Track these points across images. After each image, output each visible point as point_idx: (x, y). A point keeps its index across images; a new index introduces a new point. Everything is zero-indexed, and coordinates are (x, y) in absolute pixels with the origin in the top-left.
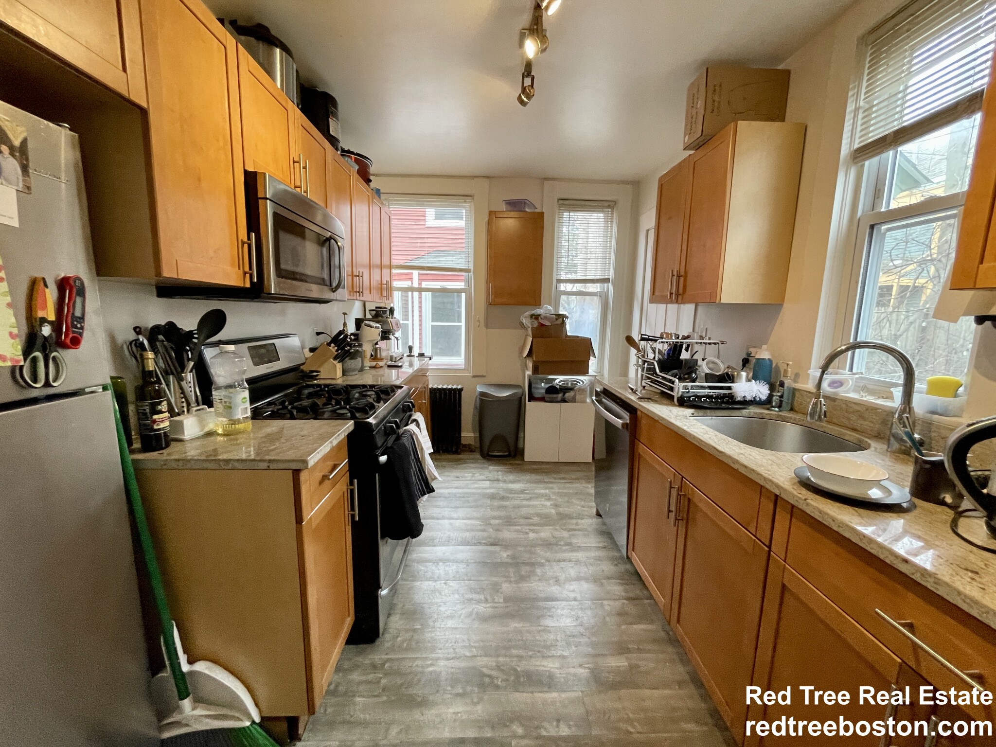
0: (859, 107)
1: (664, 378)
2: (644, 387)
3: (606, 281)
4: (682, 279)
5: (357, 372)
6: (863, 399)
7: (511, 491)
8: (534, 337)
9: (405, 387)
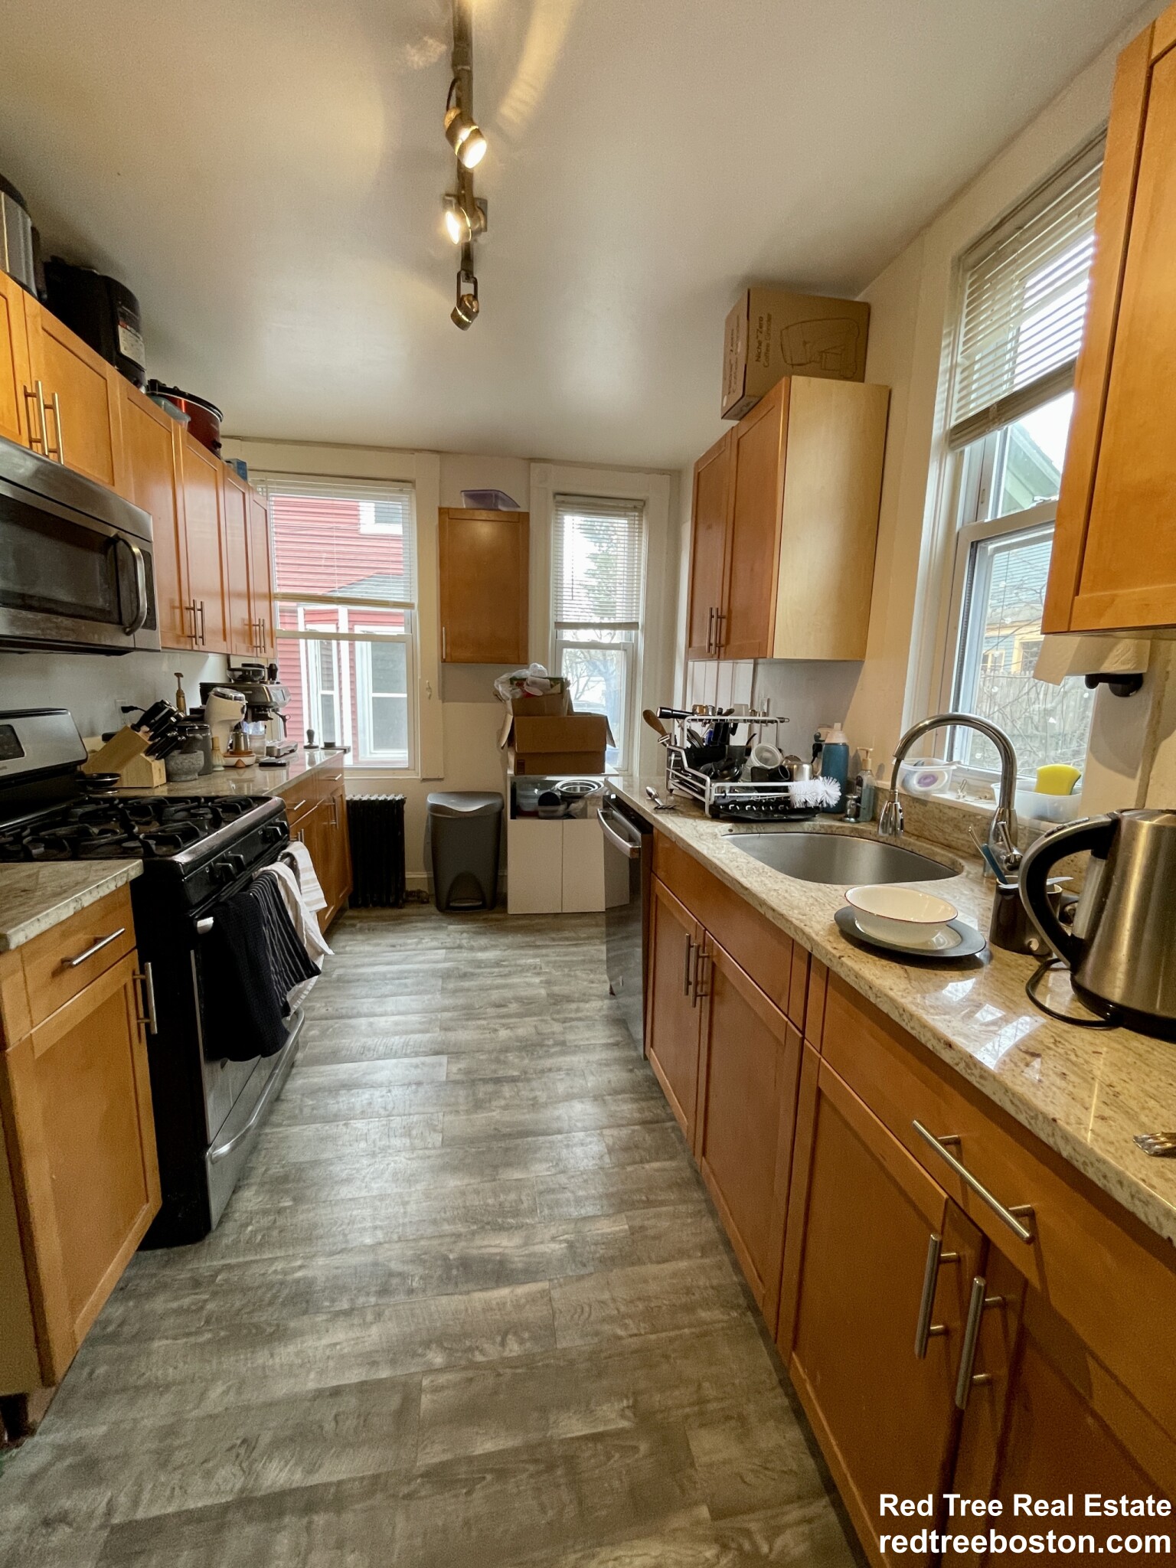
0: (957, 365)
1: (695, 777)
2: (671, 790)
3: (632, 626)
4: (724, 621)
5: (196, 776)
6: (961, 800)
7: (479, 964)
8: (515, 714)
9: (276, 800)
